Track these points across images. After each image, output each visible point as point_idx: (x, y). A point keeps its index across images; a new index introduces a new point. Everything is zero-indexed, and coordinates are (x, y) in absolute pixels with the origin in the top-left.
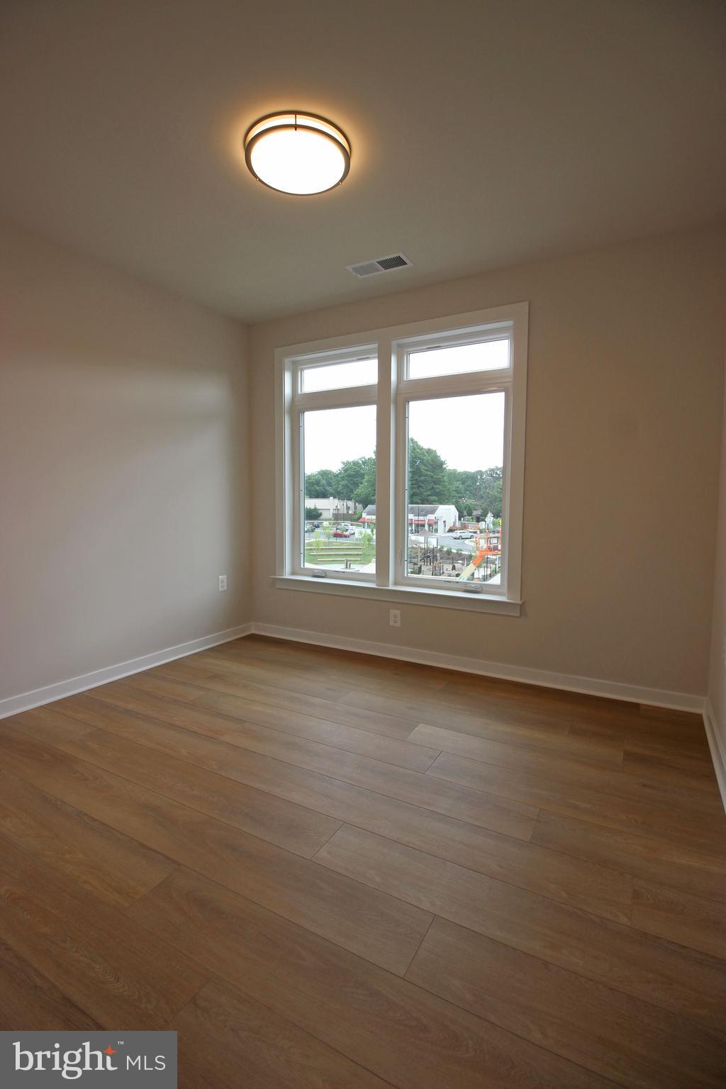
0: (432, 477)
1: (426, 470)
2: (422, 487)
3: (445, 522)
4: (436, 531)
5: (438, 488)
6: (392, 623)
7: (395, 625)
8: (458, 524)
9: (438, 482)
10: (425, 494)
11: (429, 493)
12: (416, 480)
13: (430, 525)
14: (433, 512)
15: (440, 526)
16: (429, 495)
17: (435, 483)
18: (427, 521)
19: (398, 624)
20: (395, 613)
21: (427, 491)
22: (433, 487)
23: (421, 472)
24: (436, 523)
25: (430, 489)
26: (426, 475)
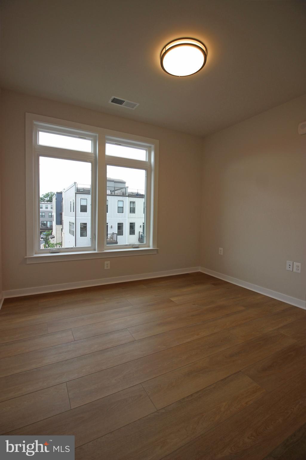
6: (106, 268)
7: (108, 268)
19: (109, 268)
20: (107, 263)
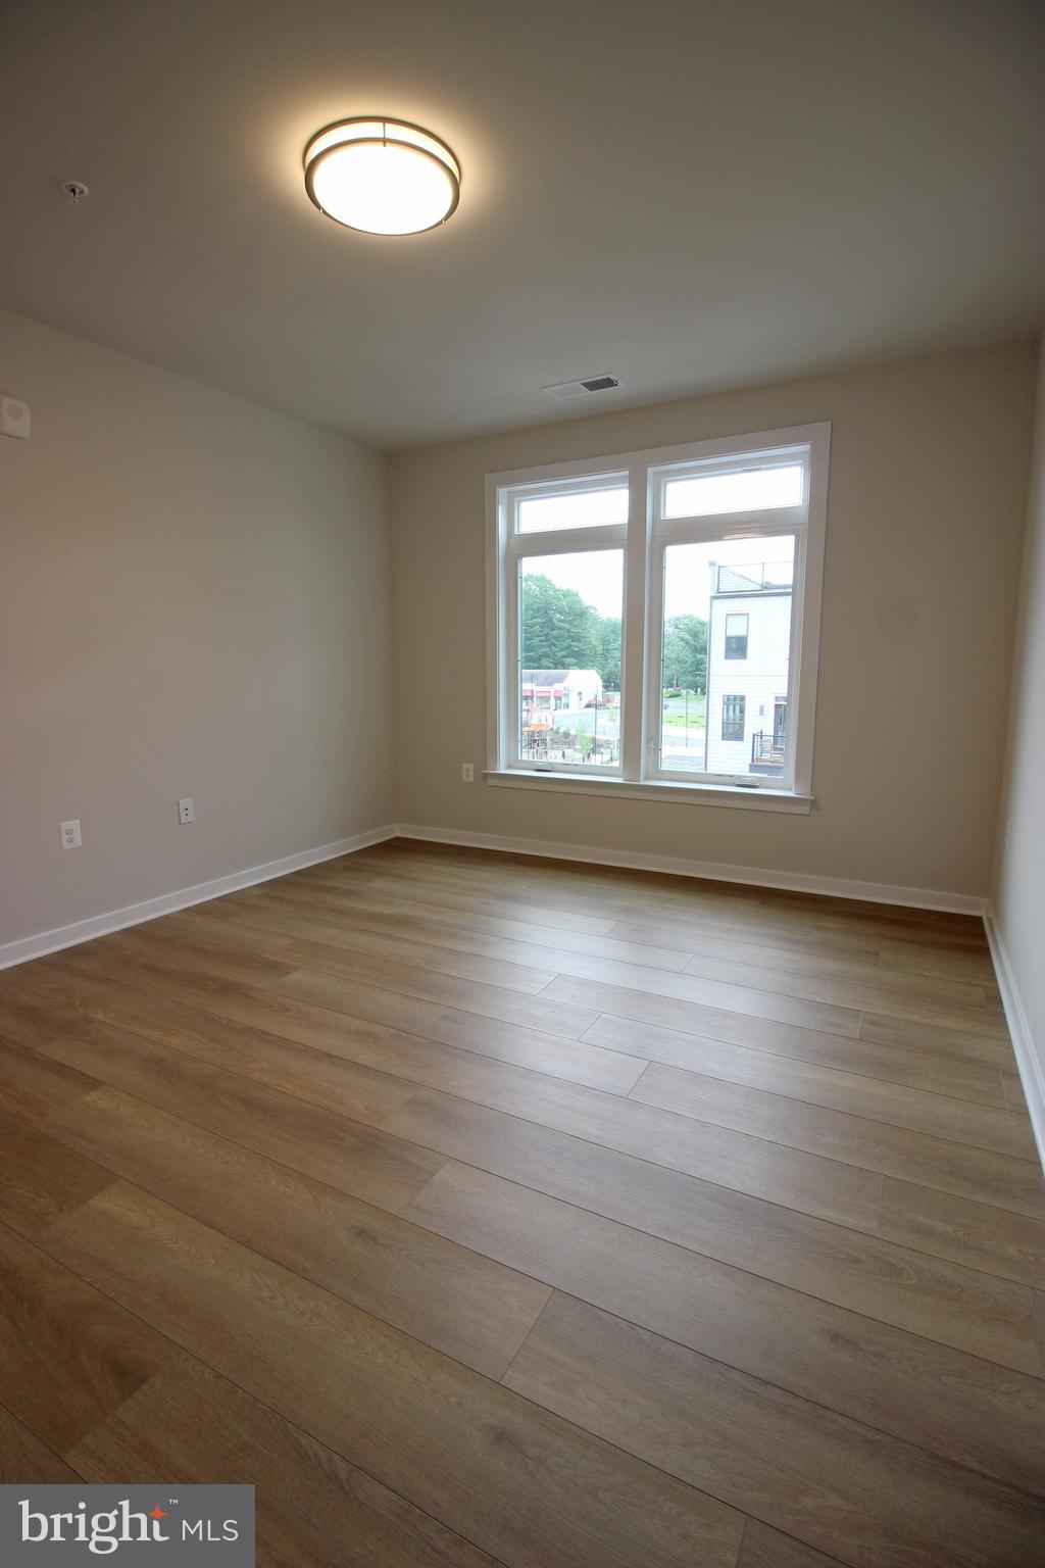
0: (569, 631)
1: (560, 621)
2: (554, 645)
3: (580, 693)
4: (567, 706)
5: (576, 647)
8: (600, 698)
9: (577, 638)
10: (559, 654)
11: (564, 653)
12: (547, 635)
13: (558, 698)
14: (561, 679)
15: (573, 699)
16: (564, 657)
17: (573, 639)
18: (552, 693)
21: (563, 650)
22: (570, 646)
23: (553, 623)
24: (567, 695)
25: (566, 648)
26: (560, 628)
